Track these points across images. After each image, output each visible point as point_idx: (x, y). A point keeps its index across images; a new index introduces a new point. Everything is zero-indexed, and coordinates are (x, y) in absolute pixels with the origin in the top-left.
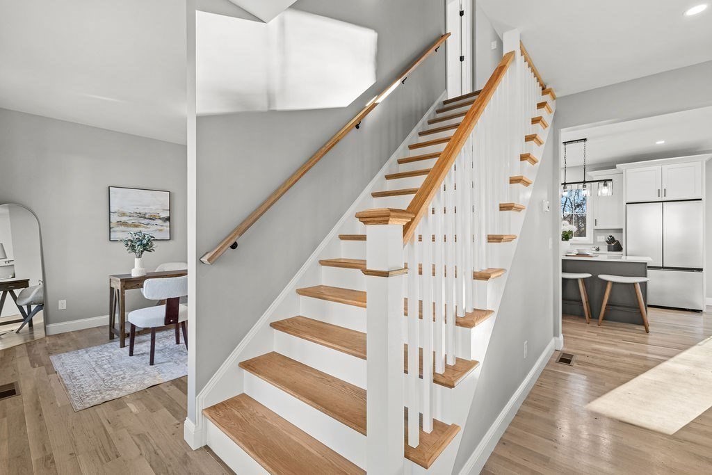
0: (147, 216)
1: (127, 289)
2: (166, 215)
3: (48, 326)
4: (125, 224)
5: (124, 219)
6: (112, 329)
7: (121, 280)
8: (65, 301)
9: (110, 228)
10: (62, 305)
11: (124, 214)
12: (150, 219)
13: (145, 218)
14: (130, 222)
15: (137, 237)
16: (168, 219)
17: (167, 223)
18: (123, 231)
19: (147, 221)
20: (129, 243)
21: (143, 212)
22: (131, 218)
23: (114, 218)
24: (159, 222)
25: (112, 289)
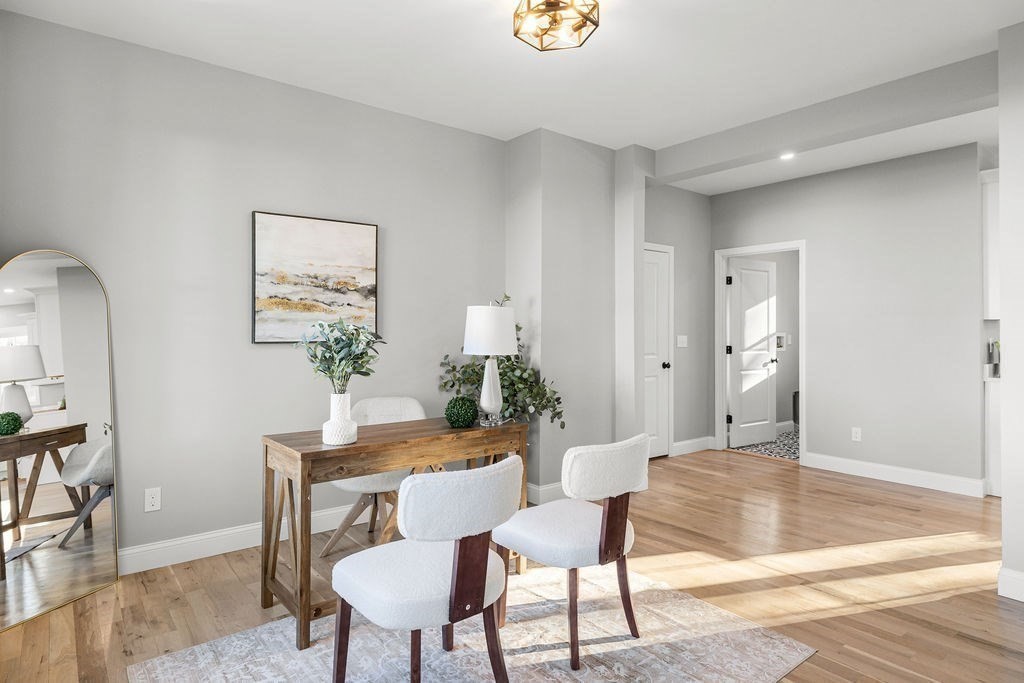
0: (330, 284)
1: (315, 480)
2: (368, 281)
3: (122, 552)
4: (285, 302)
5: (284, 290)
6: (269, 581)
7: (304, 457)
8: (159, 489)
9: (254, 313)
10: (153, 499)
11: (282, 280)
12: (337, 290)
13: (326, 288)
14: (295, 298)
15: (337, 334)
16: (373, 292)
17: (371, 302)
18: (282, 320)
19: (330, 296)
20: (319, 351)
21: (322, 273)
22: (299, 288)
23: (264, 289)
24: (355, 298)
25: (270, 473)
